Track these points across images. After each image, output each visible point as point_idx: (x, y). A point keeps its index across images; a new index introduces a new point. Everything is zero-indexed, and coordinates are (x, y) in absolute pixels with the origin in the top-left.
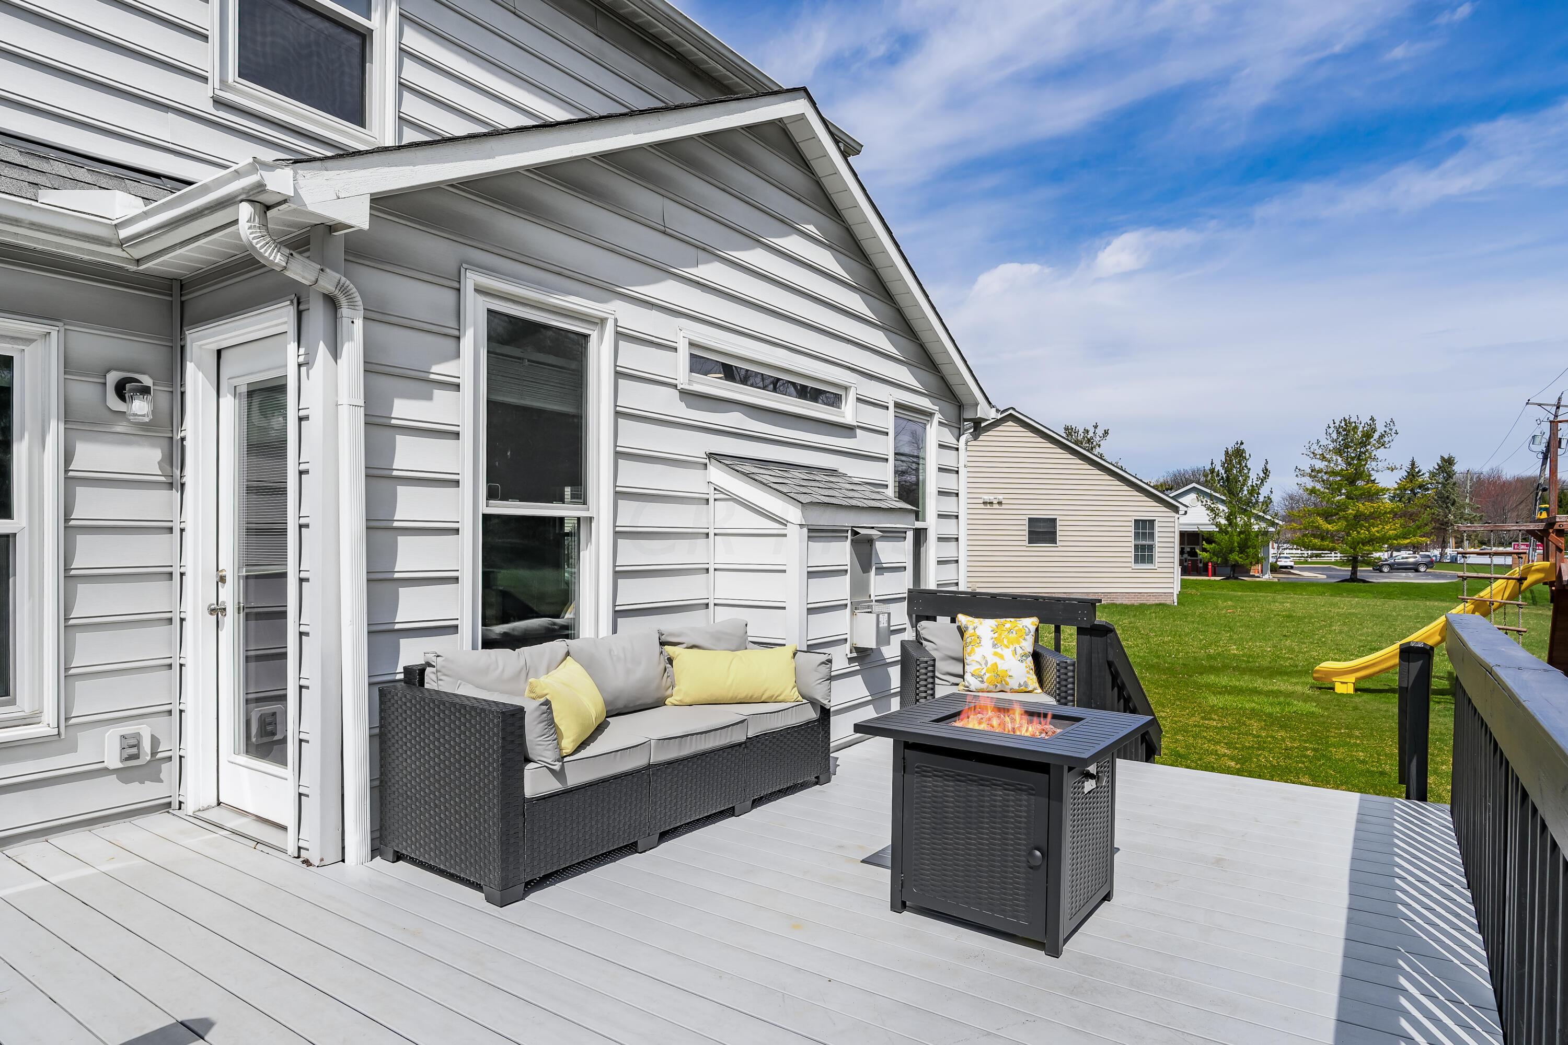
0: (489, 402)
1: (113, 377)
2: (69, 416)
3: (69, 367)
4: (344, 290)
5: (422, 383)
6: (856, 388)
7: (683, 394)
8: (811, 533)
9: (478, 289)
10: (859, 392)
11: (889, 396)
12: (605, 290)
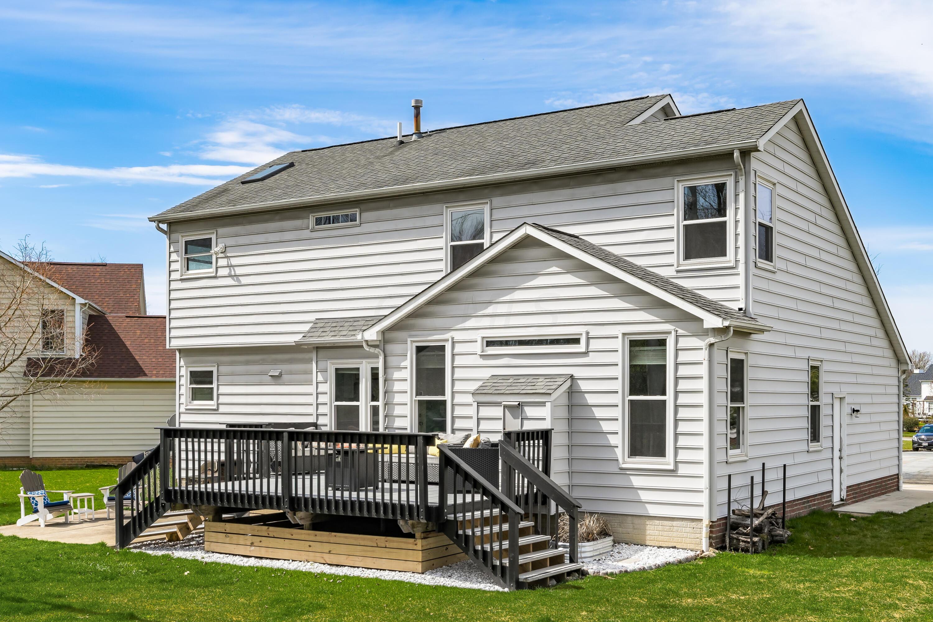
0: (417, 369)
4: (379, 352)
5: (400, 368)
6: (588, 333)
7: (481, 356)
8: (479, 404)
9: (413, 342)
10: (591, 334)
11: (618, 331)
12: (449, 330)
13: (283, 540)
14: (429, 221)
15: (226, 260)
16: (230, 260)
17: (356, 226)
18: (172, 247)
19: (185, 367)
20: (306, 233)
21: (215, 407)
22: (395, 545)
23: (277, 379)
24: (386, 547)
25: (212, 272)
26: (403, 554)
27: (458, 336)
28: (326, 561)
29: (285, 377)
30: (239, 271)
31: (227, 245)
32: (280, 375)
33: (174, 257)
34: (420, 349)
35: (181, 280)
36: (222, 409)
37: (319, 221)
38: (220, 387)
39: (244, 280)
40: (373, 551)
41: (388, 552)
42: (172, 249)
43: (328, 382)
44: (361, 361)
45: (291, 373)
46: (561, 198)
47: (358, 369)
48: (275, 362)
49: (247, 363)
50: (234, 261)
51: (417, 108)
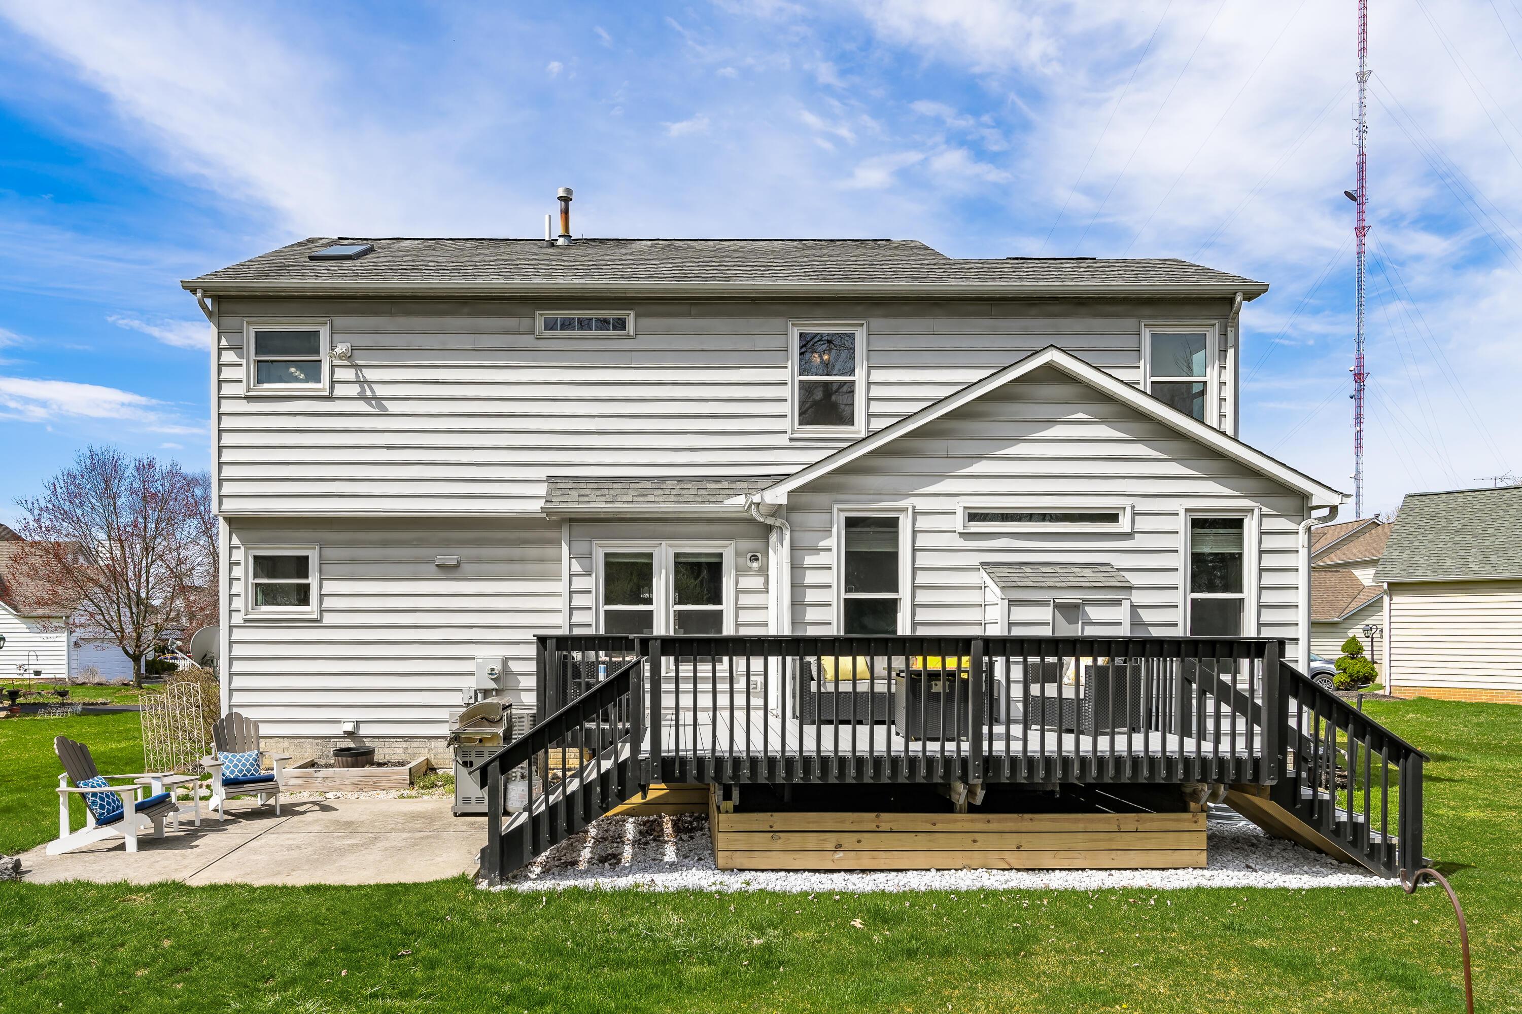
0: (847, 552)
1: (749, 555)
2: (737, 569)
3: (737, 554)
4: (783, 524)
5: (816, 550)
6: (1133, 507)
7: (961, 535)
8: (1012, 602)
9: (840, 510)
10: (1138, 508)
11: (1179, 505)
12: (908, 494)
13: (915, 834)
14: (761, 342)
15: (353, 371)
16: (361, 372)
17: (629, 337)
18: (223, 339)
19: (243, 548)
20: (527, 341)
21: (315, 616)
22: (1155, 826)
23: (449, 571)
24: (1136, 831)
25: (323, 389)
26: (1170, 840)
27: (922, 504)
28: (1009, 865)
29: (466, 568)
30: (380, 391)
31: (356, 345)
32: (457, 566)
33: (229, 357)
34: (851, 523)
35: (247, 398)
36: (328, 619)
37: (550, 325)
38: (325, 582)
39: (392, 407)
40: (1110, 840)
41: (1141, 839)
42: (224, 343)
43: (594, 575)
44: (660, 542)
45: (479, 561)
46: (978, 331)
47: (650, 555)
48: (447, 544)
49: (385, 544)
50: (370, 374)
51: (566, 200)
